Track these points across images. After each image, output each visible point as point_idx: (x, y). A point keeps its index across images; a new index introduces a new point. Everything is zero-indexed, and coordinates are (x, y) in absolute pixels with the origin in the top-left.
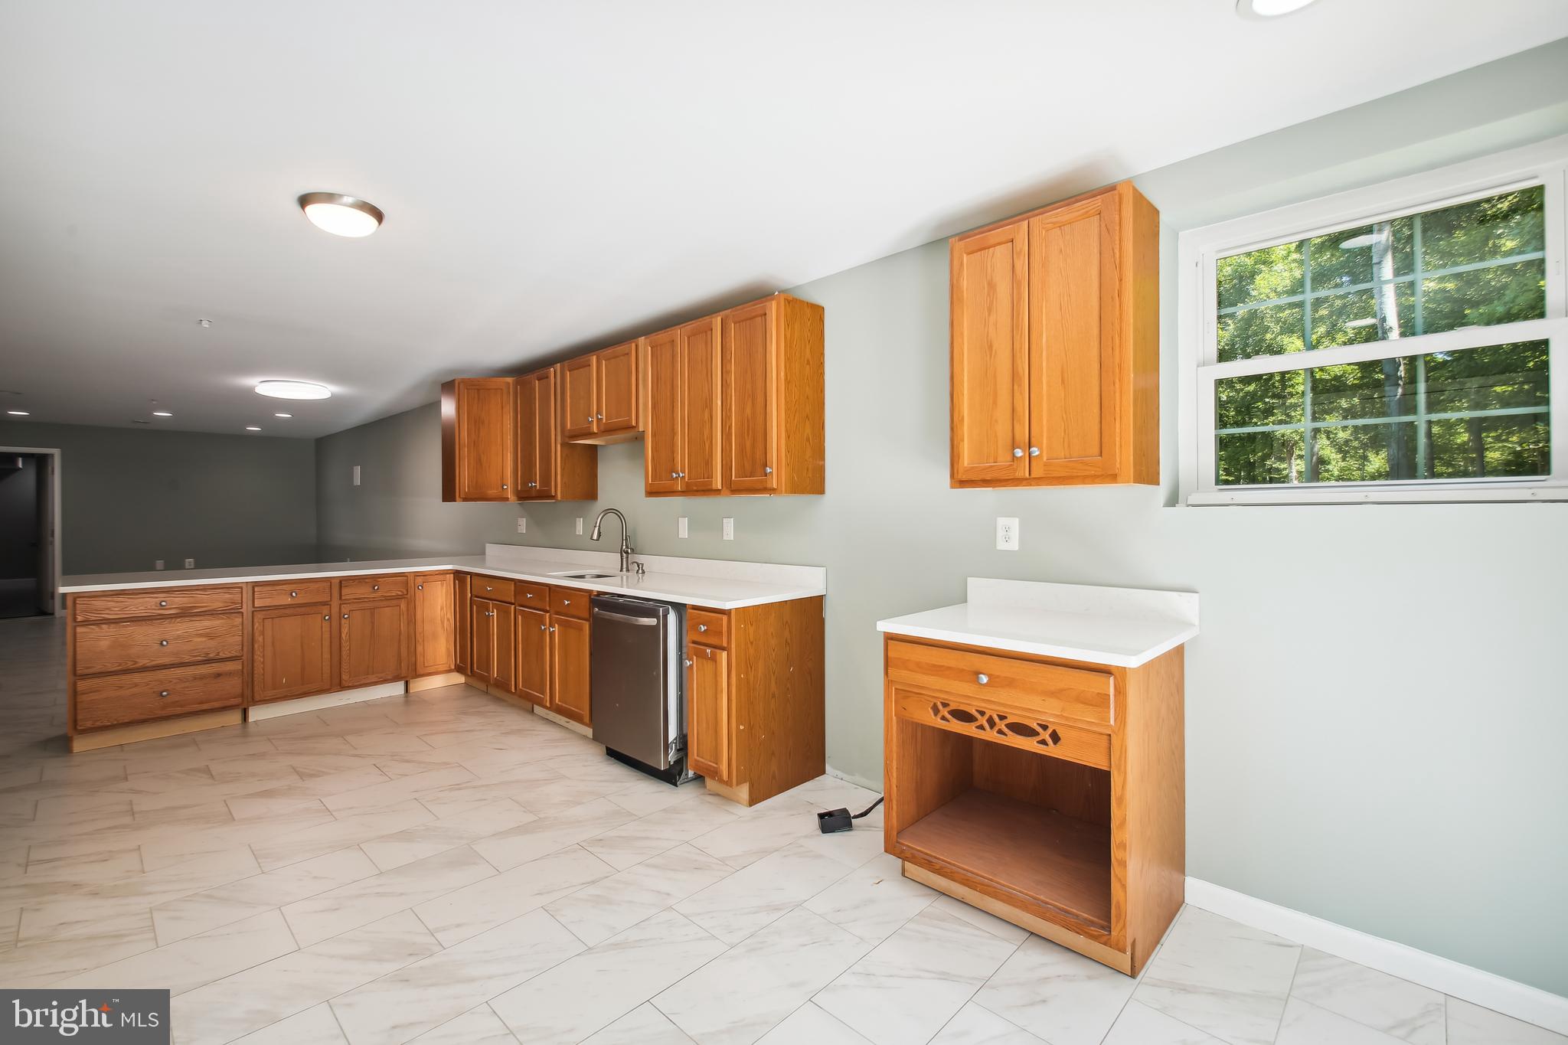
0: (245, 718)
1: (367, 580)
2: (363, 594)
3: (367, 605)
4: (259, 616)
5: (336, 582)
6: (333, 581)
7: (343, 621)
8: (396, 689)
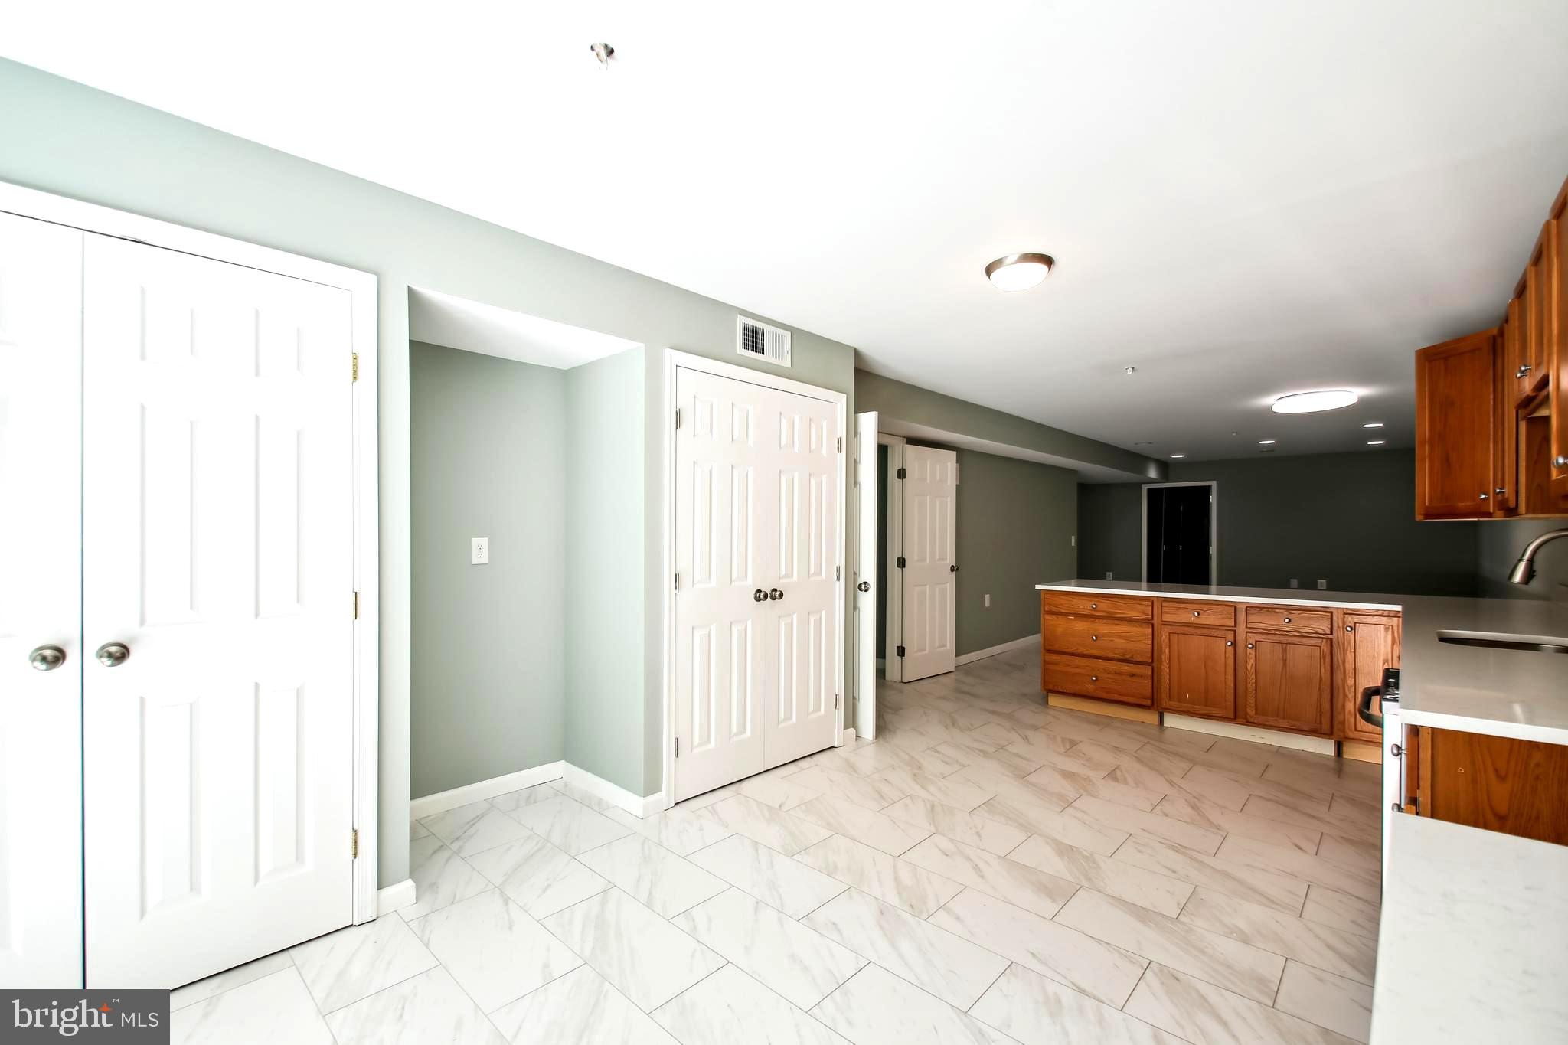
0: (1161, 722)
1: (1277, 611)
2: (1272, 625)
3: (1277, 638)
4: (1165, 629)
5: (1242, 608)
6: (1239, 606)
7: (1249, 650)
8: (1326, 748)
